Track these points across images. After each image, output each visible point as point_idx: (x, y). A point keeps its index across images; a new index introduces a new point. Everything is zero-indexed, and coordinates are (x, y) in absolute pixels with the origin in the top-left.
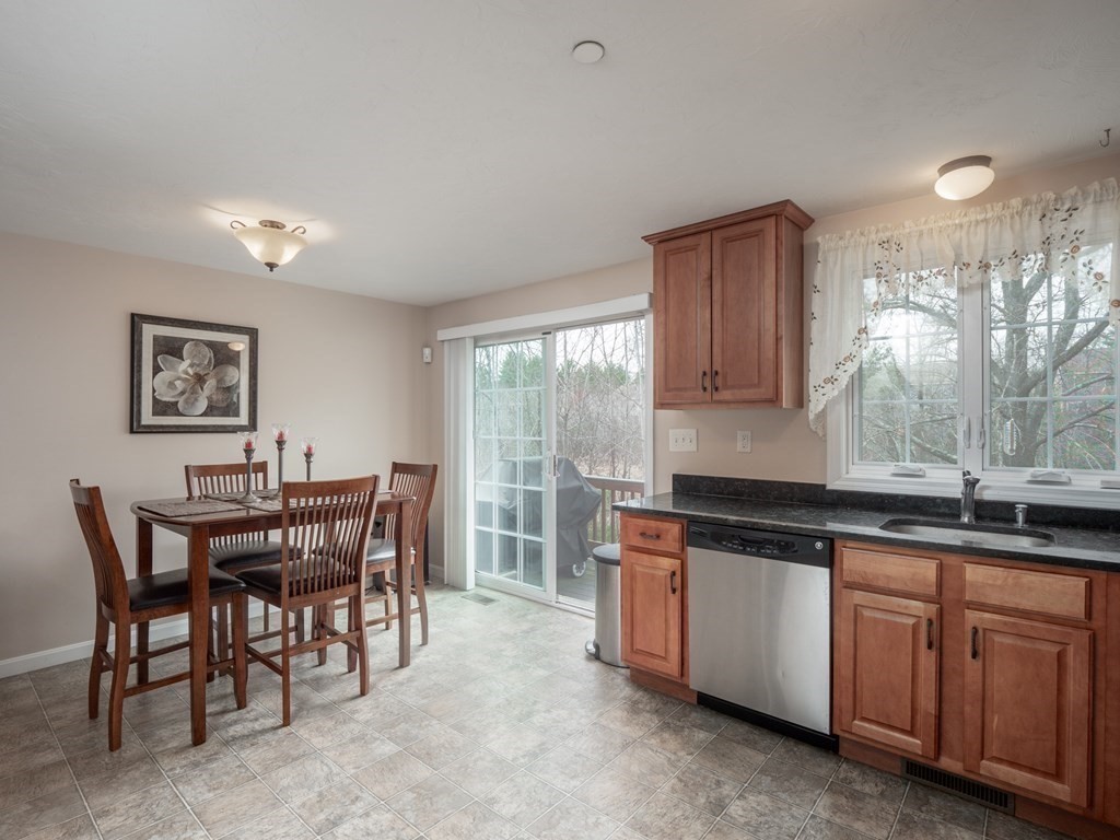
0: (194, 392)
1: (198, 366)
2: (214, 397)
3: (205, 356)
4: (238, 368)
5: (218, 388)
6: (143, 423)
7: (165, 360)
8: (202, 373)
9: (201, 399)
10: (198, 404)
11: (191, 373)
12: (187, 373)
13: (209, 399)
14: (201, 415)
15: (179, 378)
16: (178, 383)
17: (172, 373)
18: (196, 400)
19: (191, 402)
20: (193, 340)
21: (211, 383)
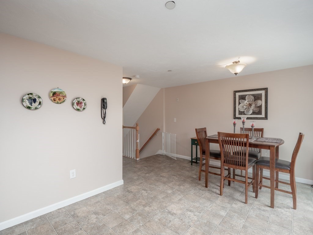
0: (249, 108)
1: (250, 101)
2: (254, 109)
3: (252, 98)
4: (262, 101)
5: (255, 107)
6: (236, 117)
7: (241, 101)
8: (251, 103)
9: (250, 110)
10: (250, 111)
11: (248, 103)
12: (247, 104)
13: (253, 110)
14: (251, 115)
15: (245, 105)
16: (245, 106)
17: (243, 104)
18: (249, 110)
19: (248, 111)
20: (248, 95)
21: (253, 106)
